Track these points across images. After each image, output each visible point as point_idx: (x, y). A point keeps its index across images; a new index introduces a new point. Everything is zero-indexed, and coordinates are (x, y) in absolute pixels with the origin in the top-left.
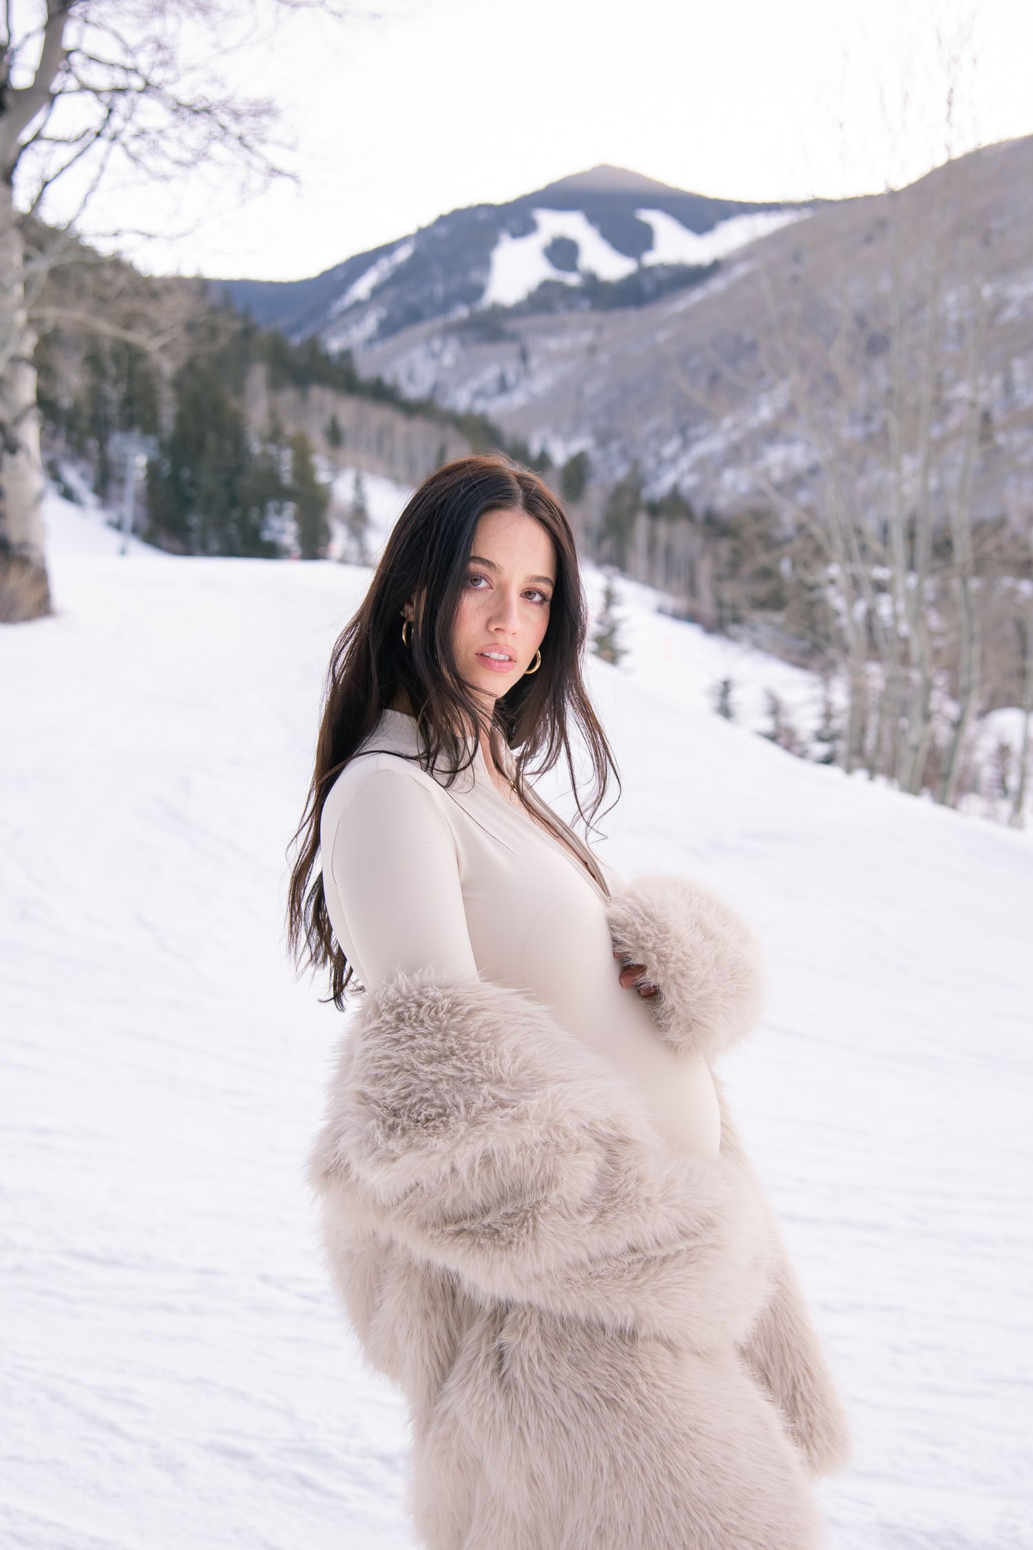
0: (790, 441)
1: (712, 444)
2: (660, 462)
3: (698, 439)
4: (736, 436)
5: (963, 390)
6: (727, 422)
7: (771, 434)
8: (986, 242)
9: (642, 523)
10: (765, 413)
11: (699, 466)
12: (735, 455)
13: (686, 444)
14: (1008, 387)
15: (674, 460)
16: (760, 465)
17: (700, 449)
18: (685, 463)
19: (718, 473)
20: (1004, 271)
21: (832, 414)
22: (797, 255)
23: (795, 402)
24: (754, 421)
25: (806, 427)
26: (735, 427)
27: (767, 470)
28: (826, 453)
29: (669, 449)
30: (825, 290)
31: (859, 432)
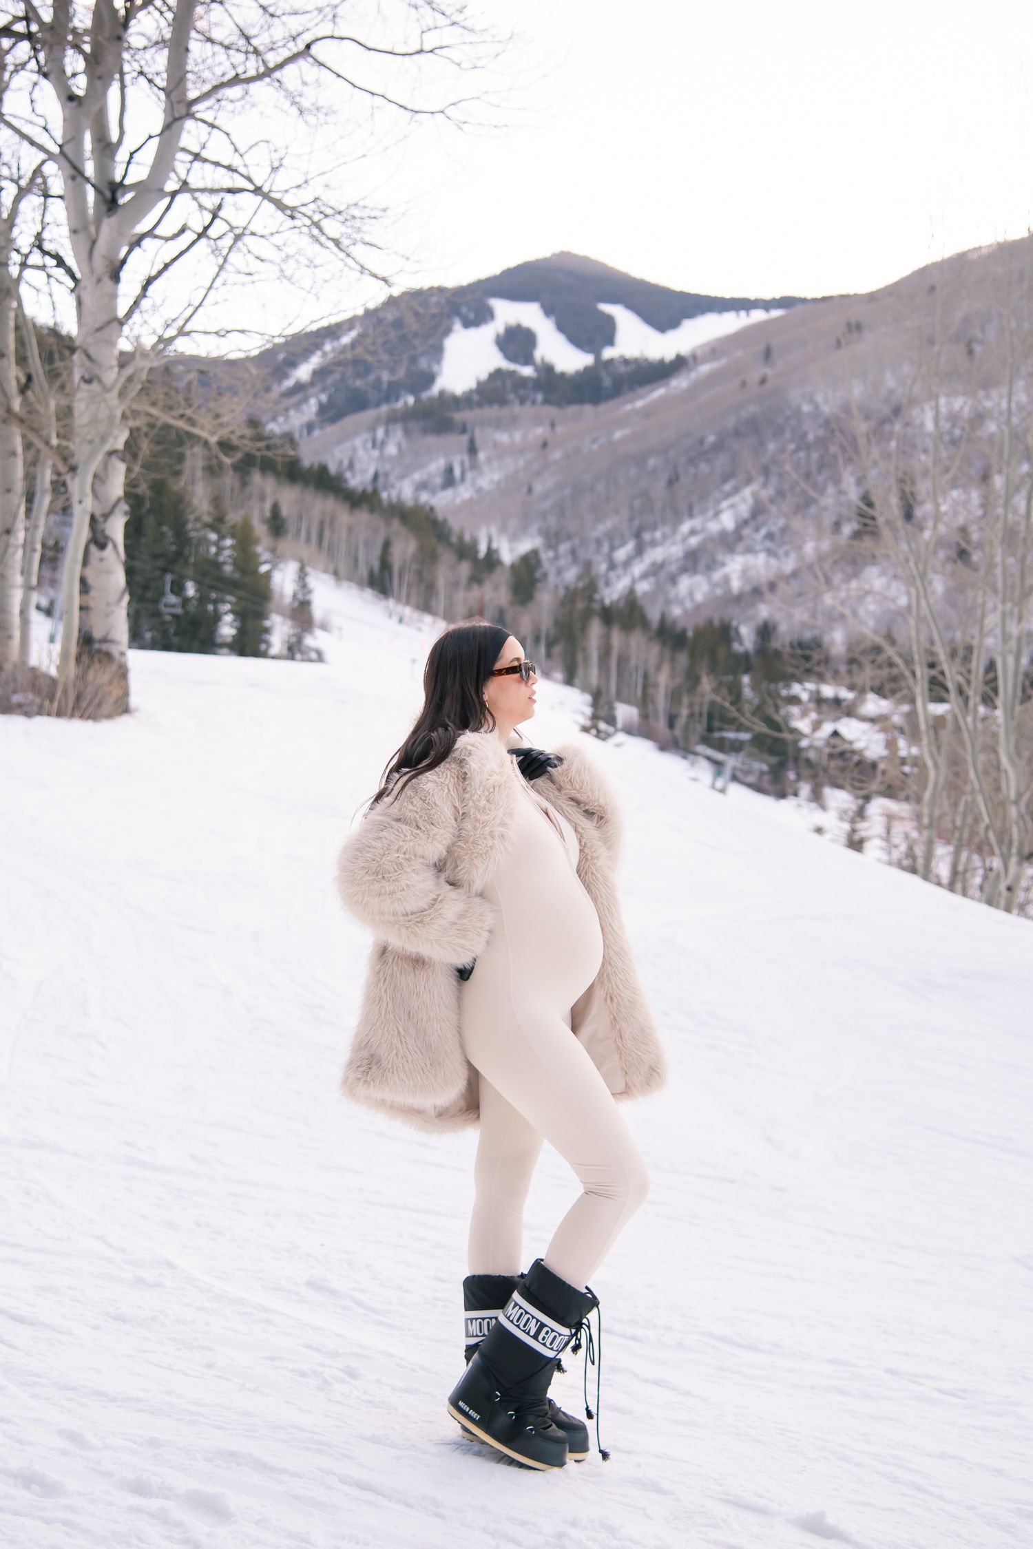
0: (750, 550)
1: (669, 550)
2: (612, 566)
3: (654, 544)
4: (694, 541)
5: (937, 504)
6: (685, 527)
7: (730, 542)
8: (971, 352)
9: (596, 629)
10: (727, 521)
11: (655, 570)
12: (693, 561)
13: (640, 551)
15: (627, 564)
16: (717, 576)
17: (655, 555)
18: (638, 569)
19: (673, 579)
20: (987, 384)
21: (796, 523)
22: (768, 354)
23: (758, 511)
24: (713, 527)
25: (770, 536)
26: (693, 532)
27: (726, 580)
28: (789, 566)
29: (621, 554)
30: (795, 395)
31: (826, 545)
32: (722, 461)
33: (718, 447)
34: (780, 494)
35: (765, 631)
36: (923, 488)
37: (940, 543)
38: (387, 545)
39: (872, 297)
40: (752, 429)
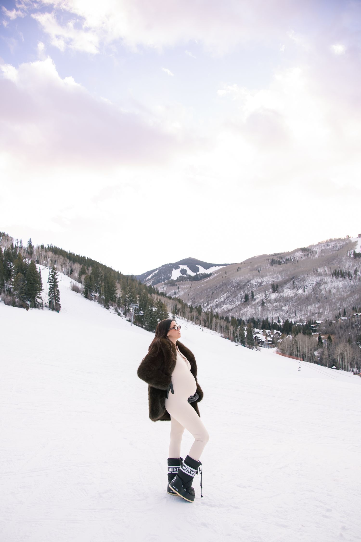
0: (227, 304)
1: (213, 304)
2: (204, 307)
3: (210, 303)
4: (217, 303)
5: (258, 296)
6: (215, 300)
7: (223, 303)
8: (259, 272)
9: (214, 319)
10: (222, 299)
11: (211, 307)
12: (217, 306)
13: (208, 304)
14: (266, 295)
15: (206, 307)
16: (222, 308)
17: (211, 305)
18: (208, 307)
19: (214, 309)
20: (262, 277)
21: (234, 299)
22: (226, 273)
23: (228, 297)
24: (220, 300)
25: (230, 302)
26: (217, 301)
27: (224, 309)
28: (234, 306)
29: (205, 305)
30: (231, 279)
31: (240, 303)
32: (220, 289)
33: (219, 287)
34: (231, 295)
35: (233, 317)
36: (255, 293)
37: (259, 302)
38: (176, 306)
39: (241, 263)
40: (225, 284)
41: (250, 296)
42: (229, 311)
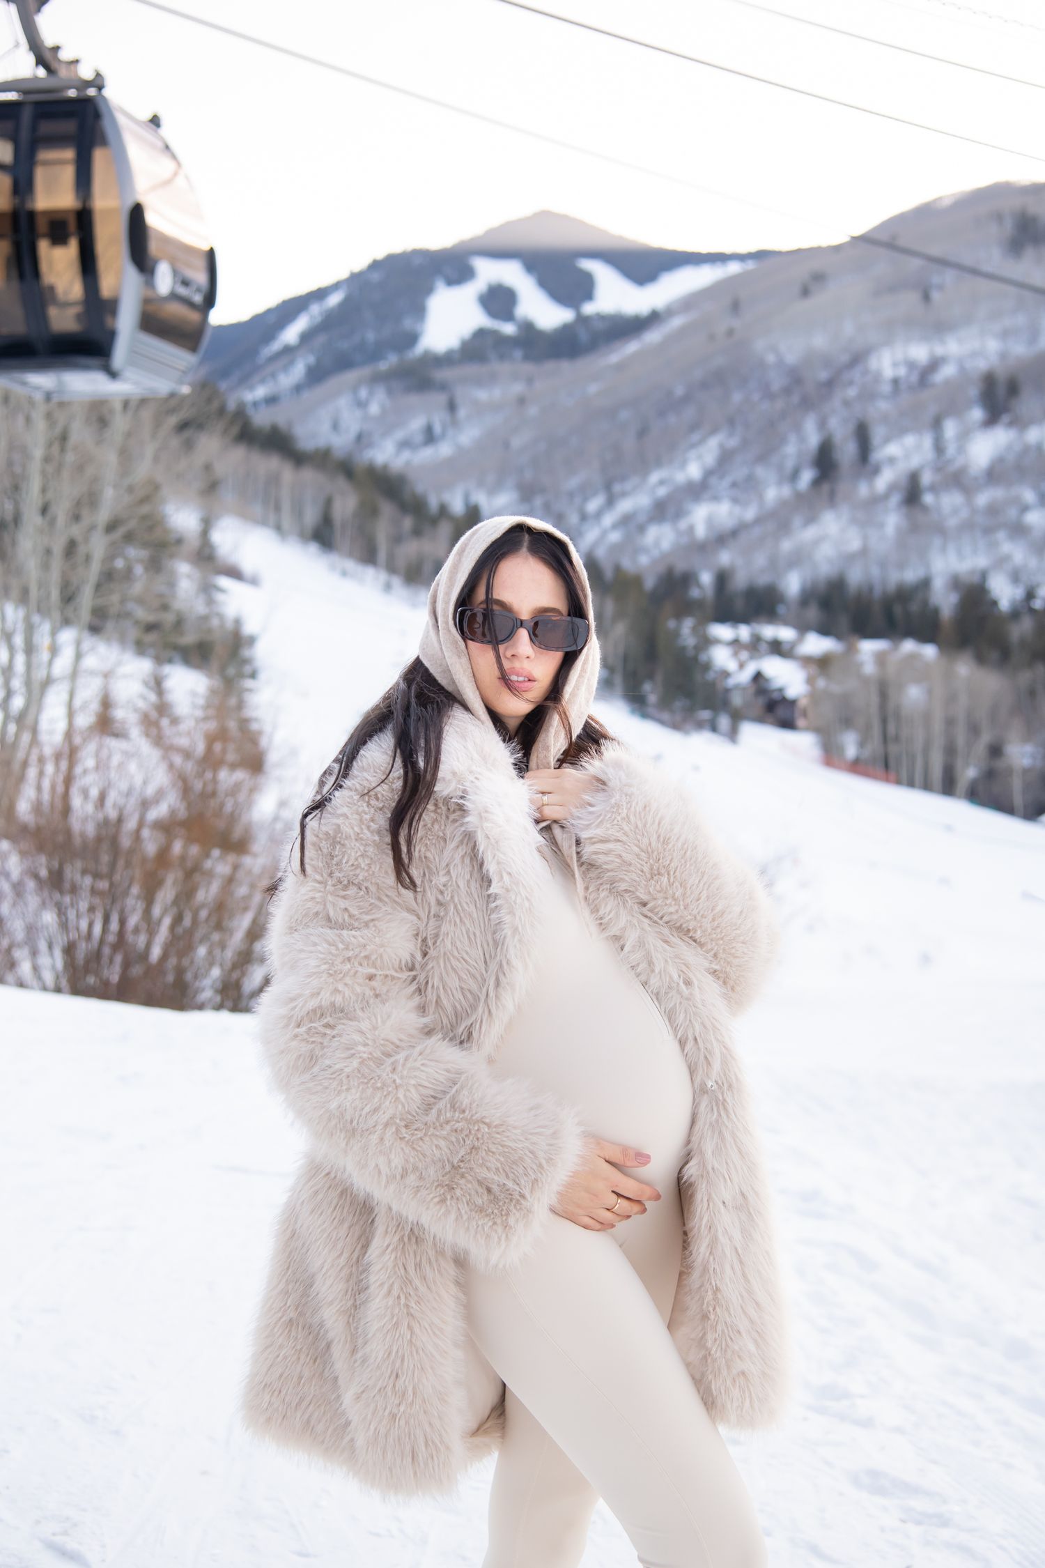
0: (716, 498)
1: (636, 501)
2: (584, 517)
3: (624, 494)
4: (662, 492)
5: (893, 449)
6: (654, 477)
7: (697, 491)
8: (926, 297)
10: (694, 471)
11: (625, 521)
12: (663, 510)
13: (611, 502)
14: (939, 448)
15: (599, 515)
16: (683, 524)
17: (625, 506)
18: (608, 520)
19: (642, 529)
20: (940, 328)
21: (760, 471)
22: (736, 307)
23: (725, 458)
24: (680, 477)
25: (734, 485)
26: (662, 482)
27: (691, 529)
28: (750, 514)
29: (593, 505)
30: (760, 345)
31: (786, 491)
32: (689, 413)
33: (687, 399)
34: (745, 443)
35: (722, 579)
36: (878, 433)
37: (892, 488)
38: (328, 503)
39: (837, 249)
40: (718, 380)
41: (847, 450)
42: (722, 539)
